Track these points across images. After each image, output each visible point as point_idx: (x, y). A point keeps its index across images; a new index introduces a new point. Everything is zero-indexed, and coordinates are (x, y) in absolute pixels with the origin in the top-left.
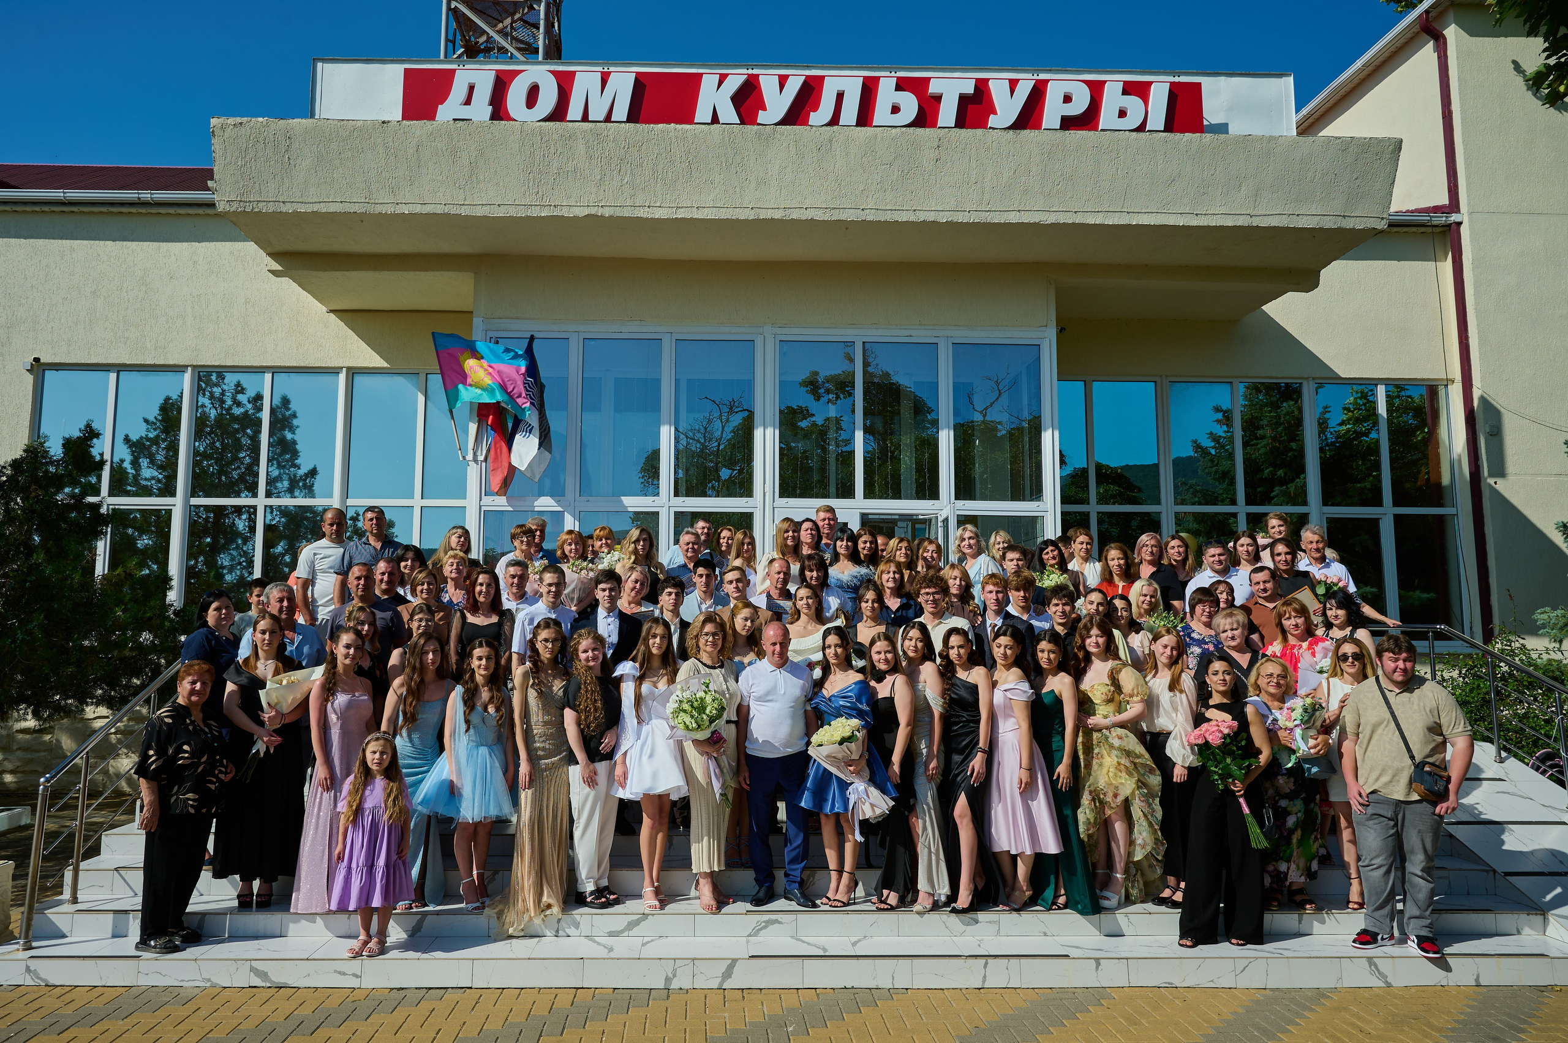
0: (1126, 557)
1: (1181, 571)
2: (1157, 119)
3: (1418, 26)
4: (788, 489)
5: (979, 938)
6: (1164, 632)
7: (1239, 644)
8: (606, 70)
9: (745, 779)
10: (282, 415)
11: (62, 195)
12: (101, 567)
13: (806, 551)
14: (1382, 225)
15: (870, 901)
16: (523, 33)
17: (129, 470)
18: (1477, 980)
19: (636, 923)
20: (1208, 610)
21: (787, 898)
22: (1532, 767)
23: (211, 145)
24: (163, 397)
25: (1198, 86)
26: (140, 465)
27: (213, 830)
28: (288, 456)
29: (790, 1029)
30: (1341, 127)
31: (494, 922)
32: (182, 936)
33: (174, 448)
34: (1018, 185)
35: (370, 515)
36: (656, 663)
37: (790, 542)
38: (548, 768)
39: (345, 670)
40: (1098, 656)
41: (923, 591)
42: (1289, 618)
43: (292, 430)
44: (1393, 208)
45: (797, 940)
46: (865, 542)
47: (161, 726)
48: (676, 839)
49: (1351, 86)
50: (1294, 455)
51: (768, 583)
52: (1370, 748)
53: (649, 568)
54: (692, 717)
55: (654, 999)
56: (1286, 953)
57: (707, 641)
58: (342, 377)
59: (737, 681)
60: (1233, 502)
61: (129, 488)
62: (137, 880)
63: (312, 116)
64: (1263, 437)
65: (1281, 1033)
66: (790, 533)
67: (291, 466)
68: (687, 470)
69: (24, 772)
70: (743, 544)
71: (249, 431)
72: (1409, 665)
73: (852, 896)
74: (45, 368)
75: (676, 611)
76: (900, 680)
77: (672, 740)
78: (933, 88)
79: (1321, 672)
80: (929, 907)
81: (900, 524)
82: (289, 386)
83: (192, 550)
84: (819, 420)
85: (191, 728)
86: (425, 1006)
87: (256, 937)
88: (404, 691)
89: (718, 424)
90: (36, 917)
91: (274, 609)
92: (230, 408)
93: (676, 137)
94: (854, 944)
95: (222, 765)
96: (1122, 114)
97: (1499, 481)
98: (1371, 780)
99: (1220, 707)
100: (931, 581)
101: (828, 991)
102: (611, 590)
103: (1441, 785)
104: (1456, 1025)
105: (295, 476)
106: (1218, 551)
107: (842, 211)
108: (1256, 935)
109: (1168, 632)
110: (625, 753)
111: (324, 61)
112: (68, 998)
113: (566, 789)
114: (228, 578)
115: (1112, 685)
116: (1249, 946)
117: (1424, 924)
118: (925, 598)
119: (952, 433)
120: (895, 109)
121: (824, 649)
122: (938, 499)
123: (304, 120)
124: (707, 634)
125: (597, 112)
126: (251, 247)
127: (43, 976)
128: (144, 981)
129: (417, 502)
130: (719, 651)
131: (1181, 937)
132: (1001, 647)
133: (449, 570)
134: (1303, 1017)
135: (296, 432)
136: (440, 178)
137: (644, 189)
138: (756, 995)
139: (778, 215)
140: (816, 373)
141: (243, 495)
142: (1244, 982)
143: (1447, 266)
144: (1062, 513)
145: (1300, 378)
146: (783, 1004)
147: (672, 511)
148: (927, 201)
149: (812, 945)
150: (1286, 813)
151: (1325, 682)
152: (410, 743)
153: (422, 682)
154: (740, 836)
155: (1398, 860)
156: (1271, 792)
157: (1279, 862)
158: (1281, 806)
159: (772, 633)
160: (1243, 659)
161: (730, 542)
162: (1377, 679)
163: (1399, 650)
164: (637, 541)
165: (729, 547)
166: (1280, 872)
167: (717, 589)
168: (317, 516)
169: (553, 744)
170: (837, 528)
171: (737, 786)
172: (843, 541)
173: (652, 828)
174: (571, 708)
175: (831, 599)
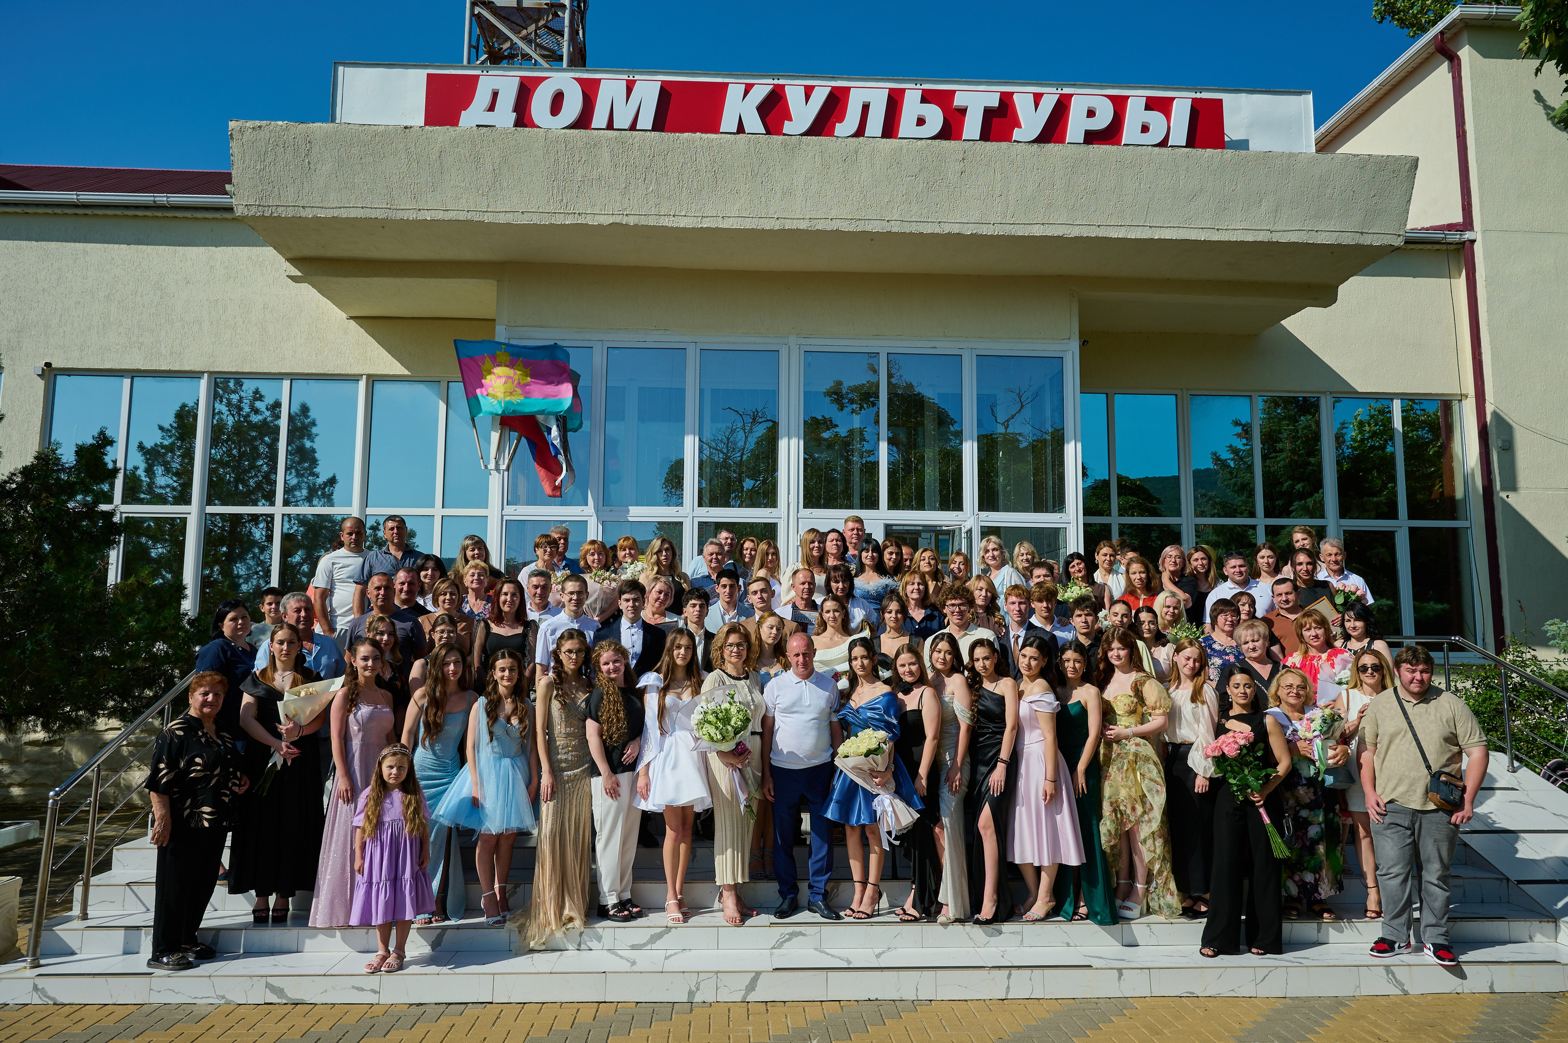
0: (1149, 570)
1: (1204, 581)
2: (1179, 135)
3: (1433, 47)
4: (812, 499)
5: (1003, 949)
6: (1186, 644)
7: (1260, 655)
8: (631, 78)
9: (769, 791)
10: (301, 423)
11: (75, 197)
12: (113, 576)
13: (832, 562)
14: (1399, 242)
15: (894, 912)
16: (547, 40)
17: (143, 478)
18: (1491, 987)
19: (659, 936)
20: (1230, 619)
21: (810, 910)
22: (1543, 777)
23: (229, 148)
24: (179, 404)
25: (1219, 102)
26: (154, 473)
28: (306, 465)
29: (814, 1042)
30: (1359, 145)
31: (515, 936)
32: (196, 952)
33: (189, 455)
34: (1042, 199)
35: (390, 524)
36: (680, 674)
37: (815, 553)
38: (570, 780)
39: (366, 681)
40: (1121, 668)
41: (949, 602)
42: (1309, 629)
43: (311, 438)
44: (1409, 226)
45: (821, 952)
46: (891, 553)
47: (172, 739)
48: (699, 851)
49: (1367, 104)
50: (1312, 470)
51: (793, 593)
52: (1388, 758)
53: (673, 578)
54: (717, 728)
55: (678, 1013)
56: (1306, 962)
57: (732, 652)
58: (362, 384)
59: (762, 693)
60: (1252, 515)
61: (142, 496)
62: (149, 895)
63: (333, 120)
64: (1281, 451)
66: (816, 544)
67: (310, 475)
68: (710, 480)
69: (32, 785)
70: (767, 554)
71: (266, 439)
72: (1426, 676)
73: (876, 908)
74: (56, 373)
75: (700, 622)
76: (928, 692)
77: (695, 752)
78: (958, 101)
79: (1340, 683)
80: (952, 918)
81: (923, 535)
82: (311, 394)
83: (207, 558)
84: (843, 430)
85: (203, 740)
86: (445, 1022)
87: (272, 953)
88: (425, 702)
89: (741, 435)
90: (44, 933)
91: (291, 618)
92: (248, 415)
93: (702, 147)
94: (878, 956)
95: (236, 777)
96: (1145, 129)
97: (1511, 494)
98: (1388, 790)
99: (1239, 718)
100: (957, 592)
101: (852, 1003)
102: (635, 600)
103: (1456, 795)
104: (1472, 1032)
105: (314, 485)
106: (1239, 562)
107: (867, 222)
108: (1275, 945)
109: (1191, 643)
110: (648, 764)
111: (345, 64)
112: (76, 1017)
113: (588, 801)
114: (244, 587)
115: (1135, 696)
116: (1268, 956)
117: (1440, 932)
118: (951, 609)
119: (976, 445)
120: (921, 122)
121: (850, 661)
122: (961, 509)
123: (324, 125)
124: (731, 645)
125: (622, 120)
126: (270, 252)
127: (51, 994)
128: (156, 999)
129: (438, 511)
130: (744, 662)
131: (1204, 945)
132: (1026, 657)
133: (470, 580)
134: (1324, 1026)
135: (315, 440)
136: (463, 184)
137: (669, 198)
138: (780, 1008)
139: (803, 225)
140: (840, 383)
141: (260, 504)
142: (1264, 991)
143: (1461, 283)
144: (1084, 525)
145: (1318, 392)
146: (808, 1017)
147: (696, 520)
148: (952, 214)
149: (836, 957)
150: (1307, 823)
151: (1344, 694)
152: (429, 755)
153: (444, 693)
154: (764, 848)
155: (1415, 869)
156: (1292, 802)
157: (1305, 872)
158: (1301, 817)
159: (795, 644)
160: (1264, 671)
161: (753, 553)
162: (1395, 689)
163: (1417, 661)
164: (659, 551)
165: (752, 558)
166: (1308, 883)
167: (741, 600)
168: (336, 525)
169: (576, 756)
170: (864, 538)
171: (762, 798)
172: (868, 552)
173: (675, 841)
174: (593, 719)
175: (856, 610)
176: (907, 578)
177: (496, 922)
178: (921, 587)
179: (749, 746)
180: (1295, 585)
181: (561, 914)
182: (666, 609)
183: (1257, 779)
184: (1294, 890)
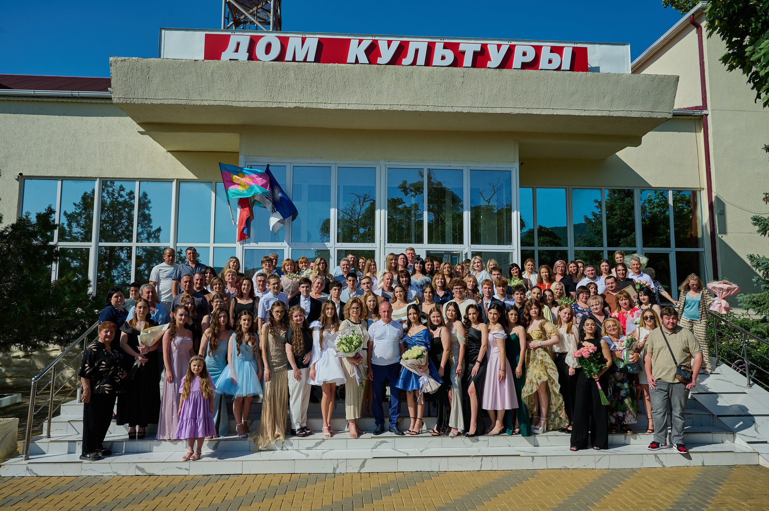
0: (549, 271)
1: (575, 278)
2: (566, 65)
3: (689, 21)
4: (392, 238)
5: (479, 448)
6: (564, 307)
7: (599, 312)
8: (304, 36)
9: (371, 376)
10: (144, 202)
11: (33, 92)
12: (54, 277)
13: (400, 269)
14: (670, 116)
15: (429, 432)
16: (262, 15)
17: (67, 229)
18: (703, 463)
19: (319, 443)
20: (585, 296)
21: (390, 431)
22: (733, 368)
23: (110, 70)
24: (84, 192)
25: (586, 49)
26: (72, 226)
27: (116, 402)
28: (146, 222)
29: (391, 490)
30: (651, 70)
31: (252, 444)
32: (102, 452)
33: (90, 218)
34: (501, 95)
35: (189, 251)
36: (329, 321)
37: (393, 265)
38: (278, 371)
39: (180, 326)
40: (535, 318)
41: (455, 287)
42: (622, 300)
43: (148, 209)
44: (676, 107)
45: (395, 450)
46: (429, 265)
47: (91, 353)
48: (338, 405)
49: (658, 48)
50: (631, 223)
51: (382, 284)
52: (657, 359)
53: (326, 277)
54: (347, 346)
55: (328, 478)
56: (618, 453)
57: (353, 311)
58: (174, 183)
59: (368, 330)
60: (602, 246)
61: (67, 237)
63: (160, 57)
64: (616, 214)
65: (614, 488)
66: (393, 261)
67: (148, 227)
68: (343, 229)
69: (16, 377)
70: (371, 265)
71: (126, 209)
72: (675, 321)
73: (421, 430)
74: (25, 178)
75: (338, 298)
76: (443, 329)
77: (337, 357)
78: (461, 48)
79: (636, 324)
80: (456, 434)
81: (445, 256)
82: (147, 187)
83: (100, 268)
84: (408, 205)
85: (105, 353)
86: (220, 483)
87: (138, 453)
88: (210, 335)
89: (358, 207)
90: (30, 444)
91: (145, 296)
92: (117, 198)
93: (338, 70)
94: (421, 452)
95: (121, 371)
96: (550, 62)
97: (724, 236)
99: (589, 341)
100: (459, 283)
101: (409, 473)
102: (307, 287)
103: (689, 375)
104: (692, 483)
105: (150, 231)
106: (591, 268)
107: (417, 106)
108: (605, 445)
109: (567, 306)
110: (315, 364)
111: (165, 29)
112: (48, 482)
113: (286, 381)
114: (117, 282)
115: (541, 330)
116: (602, 450)
117: (680, 439)
118: (456, 291)
119: (469, 213)
120: (443, 58)
121: (408, 315)
122: (462, 243)
123: (156, 59)
124: (353, 308)
125: (300, 57)
126: (128, 119)
127: (35, 472)
128: (85, 474)
129: (211, 245)
130: (359, 316)
131: (571, 446)
132: (492, 314)
134: (625, 481)
135: (150, 210)
136: (223, 88)
137: (322, 95)
138: (376, 476)
139: (387, 108)
140: (405, 182)
141: (124, 241)
142: (599, 466)
143: (701, 135)
144: (521, 251)
145: (633, 187)
146: (388, 479)
147: (336, 249)
148: (458, 102)
149: (402, 452)
150: (620, 389)
151: (637, 329)
152: (212, 360)
153: (219, 331)
154: (368, 403)
155: (669, 410)
156: (613, 379)
157: (619, 412)
158: (617, 386)
159: (383, 306)
160: (601, 319)
161: (363, 264)
162: (661, 328)
163: (671, 314)
164: (319, 264)
165: (363, 267)
166: (620, 417)
167: (358, 287)
168: (161, 251)
169: (280, 360)
170: (415, 258)
171: (368, 379)
172: (418, 264)
173: (327, 399)
174: (289, 343)
175: (412, 291)
176: (436, 276)
177: (243, 438)
178: (443, 280)
179: (361, 355)
180: (616, 280)
181: (274, 433)
182: (322, 291)
183: (597, 369)
184: (613, 420)
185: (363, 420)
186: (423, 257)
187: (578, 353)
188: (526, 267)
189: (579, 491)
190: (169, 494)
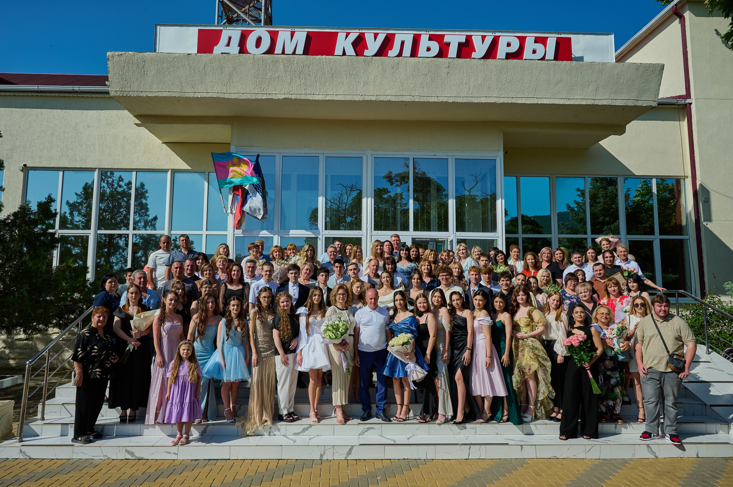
0: (535, 258)
1: (561, 265)
2: (550, 55)
3: (672, 12)
4: (378, 227)
5: (467, 436)
6: (553, 293)
7: (588, 299)
8: (293, 30)
9: (358, 362)
10: (141, 191)
11: (37, 88)
12: (55, 263)
13: (386, 255)
14: (655, 104)
15: (416, 418)
16: (254, 13)
17: (69, 217)
18: (697, 455)
19: (306, 429)
20: (573, 283)
21: (377, 417)
22: (723, 356)
23: (107, 64)
24: (85, 183)
25: (570, 39)
26: (73, 215)
27: (108, 386)
28: (143, 211)
29: (378, 478)
30: (636, 58)
31: (240, 429)
32: (94, 436)
33: (90, 207)
34: (486, 85)
35: (182, 238)
36: (316, 308)
37: (379, 251)
38: (266, 357)
39: (169, 311)
40: (523, 305)
41: (441, 274)
42: (611, 287)
43: (146, 198)
44: (660, 97)
45: (382, 437)
46: (413, 251)
47: (84, 337)
48: (325, 390)
49: (640, 39)
50: (614, 211)
51: (368, 270)
52: (649, 347)
53: (313, 263)
54: (333, 333)
55: (315, 464)
56: (609, 443)
57: (340, 297)
58: (169, 174)
59: (354, 316)
60: (585, 233)
61: (69, 226)
62: (73, 409)
63: (155, 51)
64: (599, 203)
65: (607, 479)
66: (379, 247)
67: (145, 216)
68: (331, 218)
69: (19, 359)
70: (357, 252)
71: (125, 199)
72: (667, 308)
73: (408, 416)
74: (29, 169)
75: (325, 283)
76: (430, 316)
77: (323, 344)
78: (446, 39)
79: (626, 312)
81: (430, 243)
82: (144, 178)
83: (98, 255)
84: (392, 194)
85: (98, 338)
86: (208, 468)
87: (129, 436)
88: (198, 321)
89: (345, 196)
90: (25, 427)
91: (137, 282)
92: (116, 188)
93: (326, 62)
94: (408, 439)
95: (113, 355)
96: (534, 52)
97: (709, 223)
98: (649, 362)
99: (579, 328)
100: (445, 270)
101: (396, 460)
102: (295, 273)
103: (681, 365)
104: (687, 475)
105: (147, 220)
106: (578, 255)
107: (403, 96)
108: (595, 434)
109: (555, 293)
110: (302, 350)
111: (160, 25)
112: (40, 464)
113: (274, 366)
114: (115, 268)
115: (529, 318)
116: (592, 439)
117: (673, 429)
118: (442, 277)
119: (454, 201)
120: (429, 49)
121: (394, 301)
122: (448, 231)
123: (151, 53)
124: (340, 294)
125: (289, 50)
126: (126, 112)
127: (28, 454)
128: (76, 457)
129: (204, 232)
130: (346, 302)
131: (561, 435)
132: (477, 301)
133: (219, 264)
134: (617, 472)
135: (148, 199)
136: (215, 81)
137: (311, 86)
138: (363, 463)
139: (373, 98)
140: (391, 172)
141: (122, 229)
142: (589, 456)
143: (685, 123)
144: (506, 238)
145: (617, 175)
146: (375, 467)
147: (324, 236)
148: (443, 92)
149: (389, 439)
150: (609, 378)
151: (628, 317)
152: (200, 345)
153: (206, 316)
154: (355, 388)
155: (661, 399)
156: (603, 368)
157: (609, 400)
158: (607, 375)
159: (370, 293)
160: (590, 306)
161: (351, 251)
162: (652, 315)
163: (662, 301)
164: (307, 251)
165: (350, 253)
166: (610, 406)
167: (345, 273)
168: (157, 239)
169: (268, 346)
170: (401, 245)
171: (354, 365)
172: (403, 251)
173: (314, 385)
174: (276, 329)
175: (398, 278)
176: (422, 263)
177: (231, 422)
178: (429, 267)
179: (348, 341)
180: (604, 267)
181: (262, 419)
182: (310, 278)
183: (588, 357)
184: (604, 409)
185: (350, 406)
186: (409, 244)
187: (567, 341)
188: (512, 254)
189: (570, 483)
190: (156, 479)
